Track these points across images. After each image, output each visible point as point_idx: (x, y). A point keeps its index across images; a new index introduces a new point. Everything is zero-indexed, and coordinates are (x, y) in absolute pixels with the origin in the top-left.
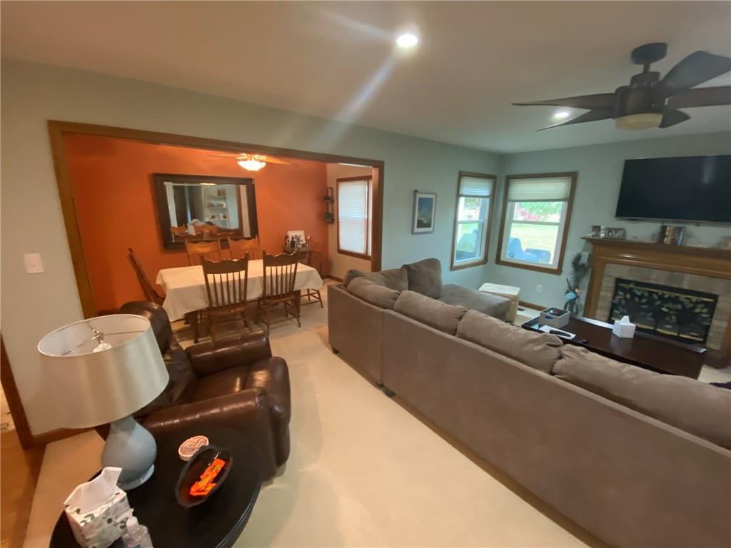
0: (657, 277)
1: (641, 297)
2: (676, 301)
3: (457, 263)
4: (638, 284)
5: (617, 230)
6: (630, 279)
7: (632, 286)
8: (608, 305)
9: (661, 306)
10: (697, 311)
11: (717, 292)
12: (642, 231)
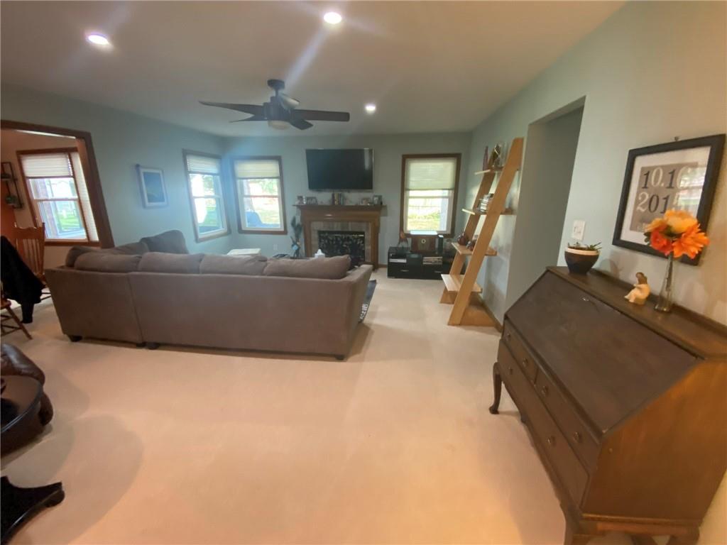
0: (337, 226)
1: (332, 241)
2: (348, 239)
3: (201, 235)
4: (329, 232)
5: (311, 198)
6: (325, 230)
7: (326, 234)
9: (342, 244)
10: (358, 243)
11: (364, 230)
12: (324, 197)
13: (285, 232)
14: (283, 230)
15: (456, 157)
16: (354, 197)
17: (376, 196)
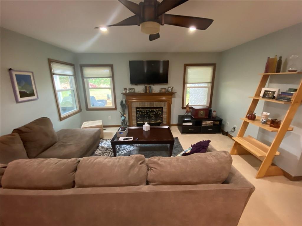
0: (147, 105)
1: (144, 113)
2: (153, 111)
4: (142, 108)
5: (132, 89)
6: (140, 107)
7: (141, 109)
8: (135, 118)
9: (150, 114)
10: (159, 113)
11: (162, 106)
12: (140, 89)
13: (115, 109)
14: (114, 107)
15: (214, 65)
16: (156, 88)
17: (170, 87)
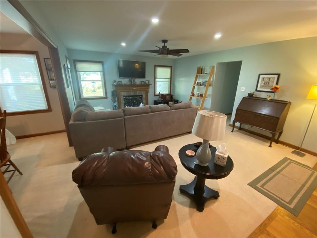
0: (132, 94)
1: (130, 100)
4: (128, 96)
5: (120, 81)
6: (127, 95)
7: (127, 97)
8: (123, 104)
9: (134, 101)
10: (140, 100)
11: (142, 94)
12: (125, 81)
14: (105, 97)
15: (171, 67)
16: (138, 81)
17: (147, 81)
